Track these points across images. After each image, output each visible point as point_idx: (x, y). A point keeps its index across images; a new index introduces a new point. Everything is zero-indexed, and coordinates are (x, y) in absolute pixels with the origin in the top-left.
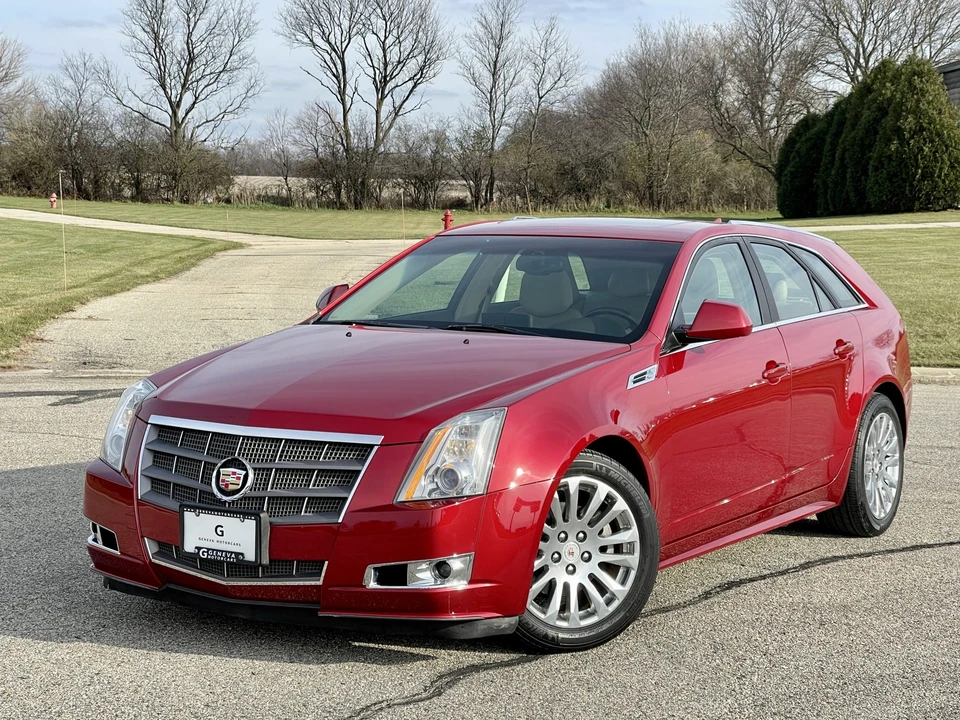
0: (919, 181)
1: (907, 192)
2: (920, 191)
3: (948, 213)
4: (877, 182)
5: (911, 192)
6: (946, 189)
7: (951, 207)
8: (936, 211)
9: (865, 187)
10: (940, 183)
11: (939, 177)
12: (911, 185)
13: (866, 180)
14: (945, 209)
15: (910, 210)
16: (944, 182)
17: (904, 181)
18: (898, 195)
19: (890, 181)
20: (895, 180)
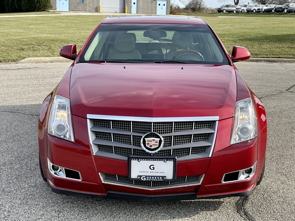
0: (36, 3)
1: (33, 6)
2: (36, 6)
3: (44, 12)
4: (25, 3)
5: (34, 6)
6: (43, 6)
7: (44, 10)
8: (41, 11)
9: (21, 5)
10: (41, 4)
11: (41, 2)
12: (34, 4)
13: (21, 3)
14: (43, 11)
15: (34, 11)
16: (42, 4)
17: (32, 3)
18: (30, 7)
19: (28, 3)
20: (29, 3)
